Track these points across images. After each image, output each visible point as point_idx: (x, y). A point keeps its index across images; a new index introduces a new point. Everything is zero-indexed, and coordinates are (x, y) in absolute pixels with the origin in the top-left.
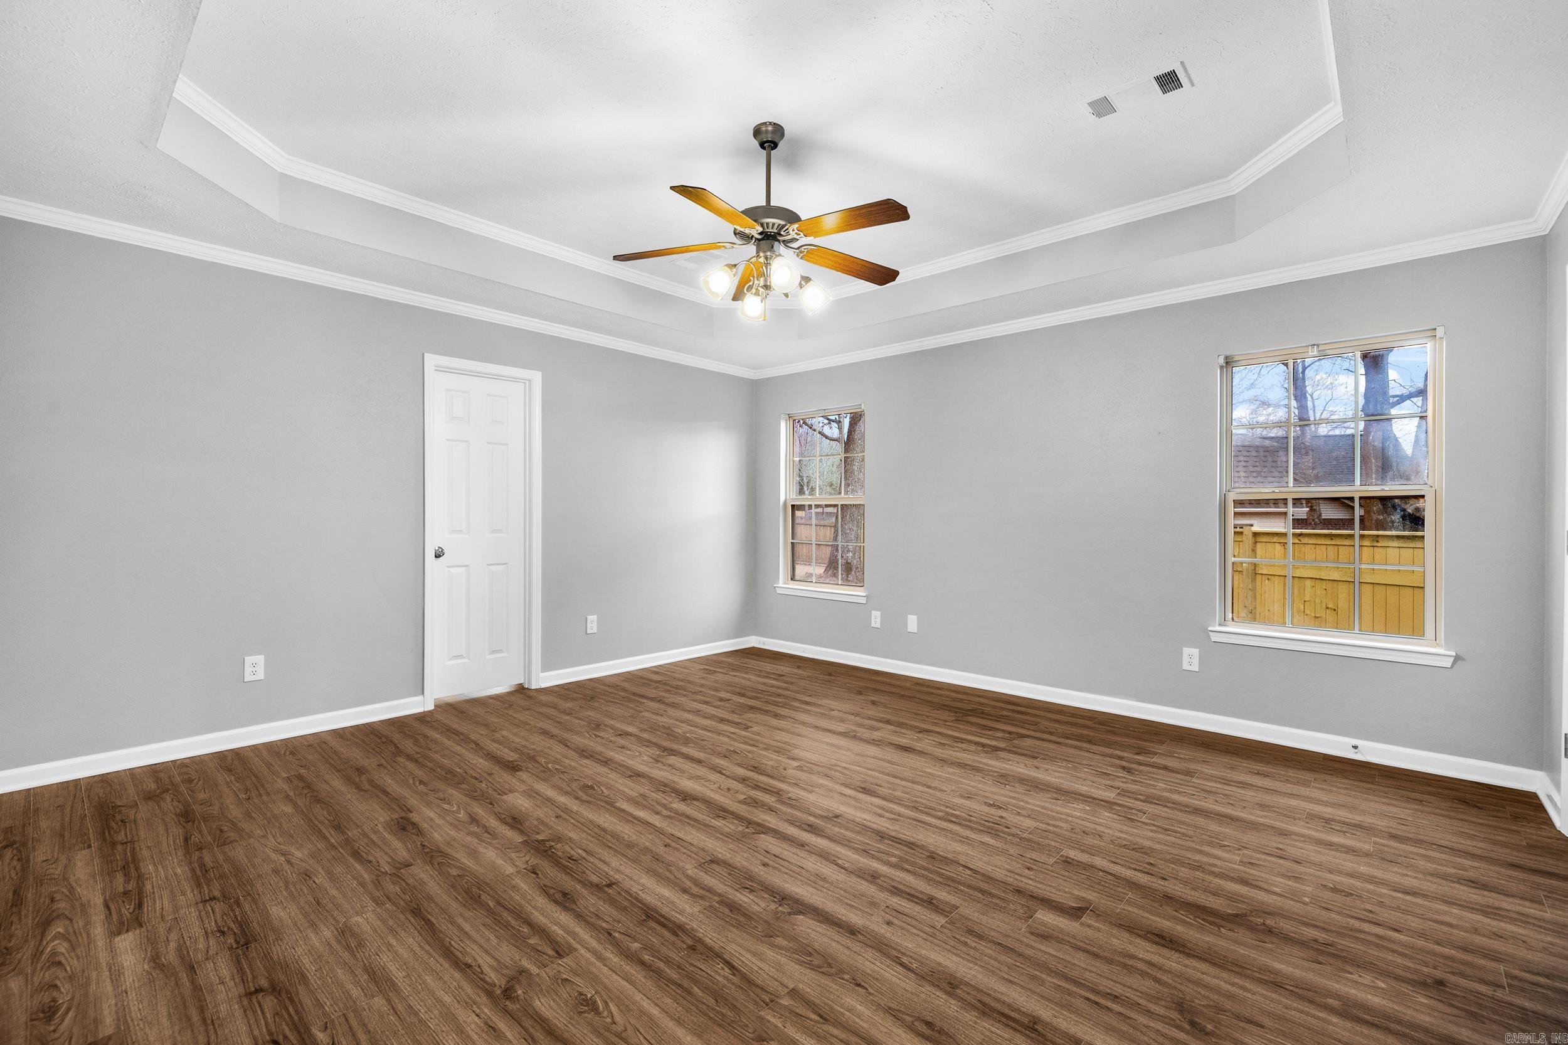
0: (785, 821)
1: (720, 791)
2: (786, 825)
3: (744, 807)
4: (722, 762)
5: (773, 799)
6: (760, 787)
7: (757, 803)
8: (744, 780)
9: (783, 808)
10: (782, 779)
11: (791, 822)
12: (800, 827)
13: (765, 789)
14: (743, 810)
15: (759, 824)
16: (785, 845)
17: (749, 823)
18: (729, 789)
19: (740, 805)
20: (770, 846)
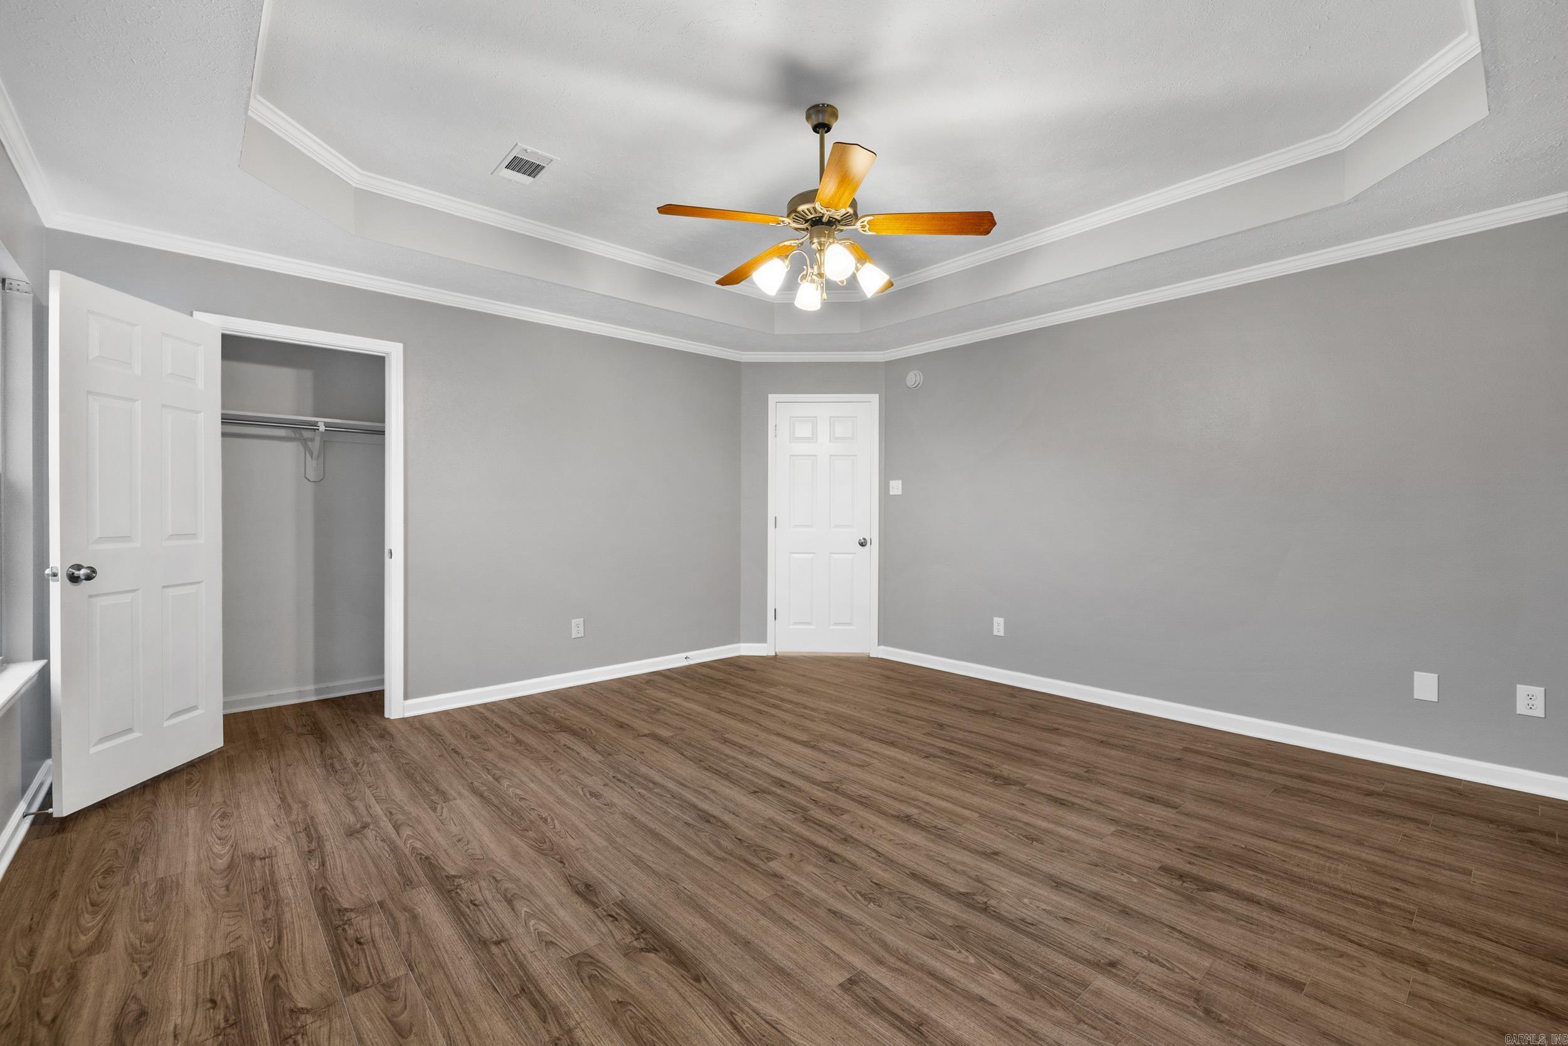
0: (804, 791)
1: (872, 826)
2: (803, 788)
3: (841, 805)
4: (885, 875)
5: (812, 812)
6: (826, 828)
7: (830, 809)
8: (846, 840)
9: (803, 803)
10: (798, 839)
11: (799, 789)
12: (791, 785)
13: (820, 826)
14: (843, 802)
15: (828, 789)
16: (807, 773)
17: (836, 791)
18: (862, 828)
19: (846, 808)
20: (819, 773)
